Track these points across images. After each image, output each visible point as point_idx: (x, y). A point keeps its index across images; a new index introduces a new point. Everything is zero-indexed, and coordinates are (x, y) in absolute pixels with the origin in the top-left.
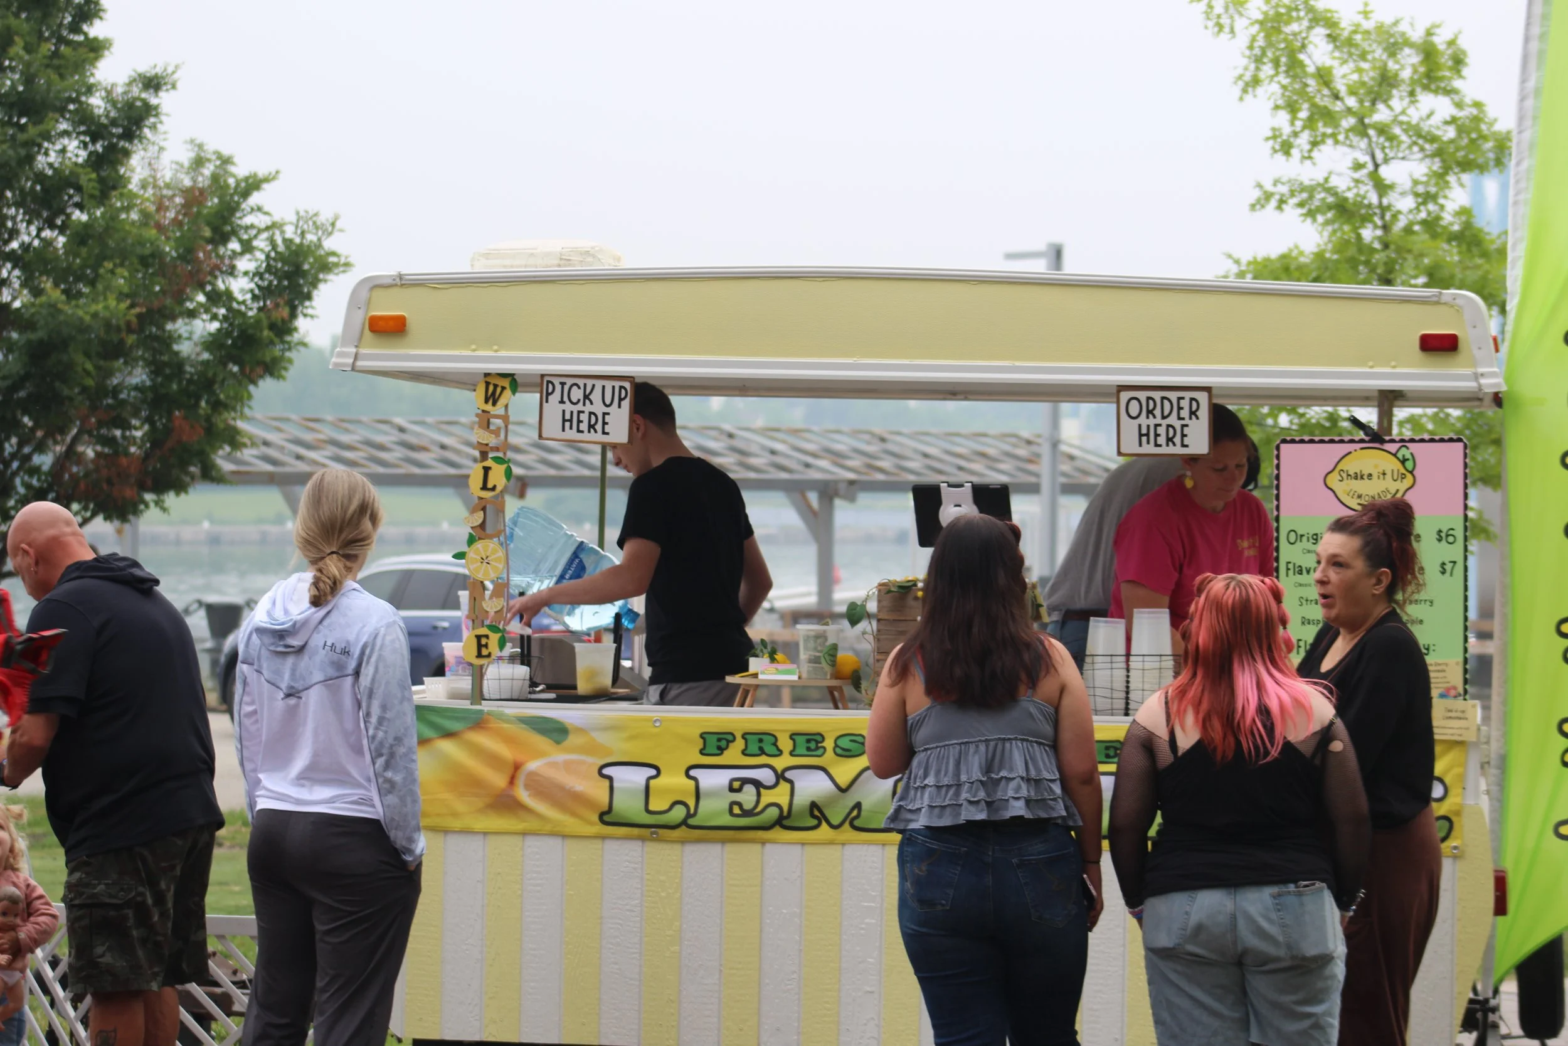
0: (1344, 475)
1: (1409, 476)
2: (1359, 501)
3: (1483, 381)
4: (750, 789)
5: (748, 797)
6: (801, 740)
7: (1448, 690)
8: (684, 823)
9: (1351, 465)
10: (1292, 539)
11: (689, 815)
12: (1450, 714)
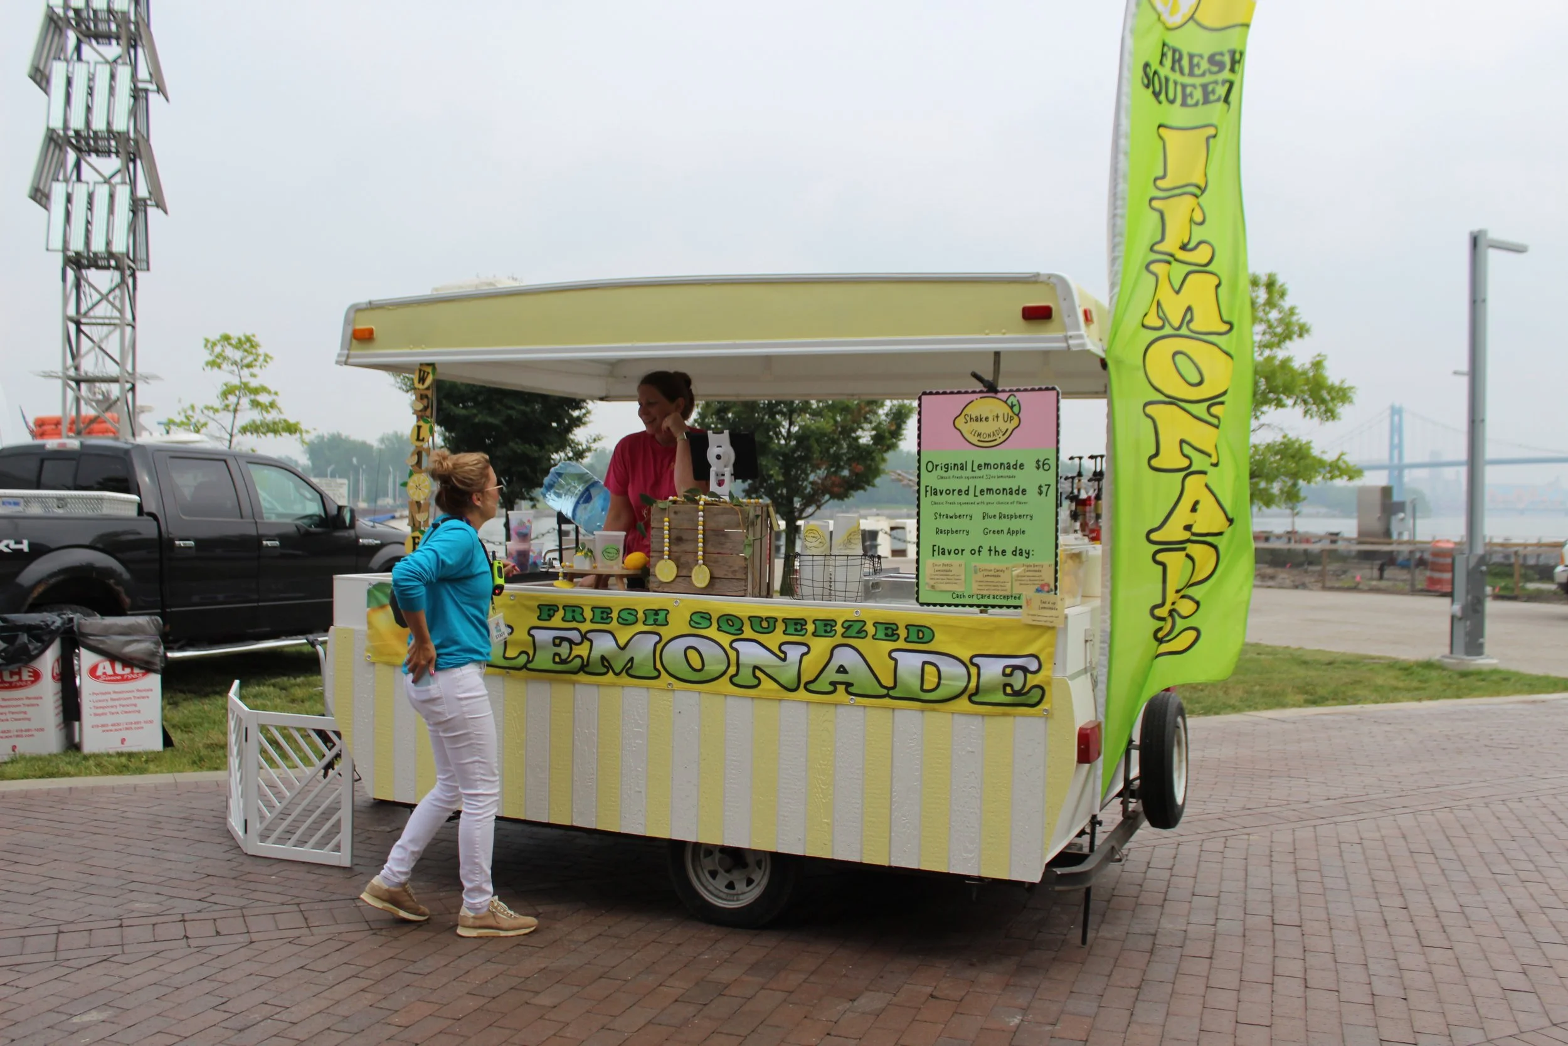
0: (968, 419)
1: (1016, 418)
2: (979, 438)
3: (1071, 342)
4: (566, 645)
5: (564, 650)
6: (598, 611)
7: (1043, 586)
8: (525, 667)
9: (973, 411)
10: (930, 468)
11: (529, 661)
12: (1044, 605)
